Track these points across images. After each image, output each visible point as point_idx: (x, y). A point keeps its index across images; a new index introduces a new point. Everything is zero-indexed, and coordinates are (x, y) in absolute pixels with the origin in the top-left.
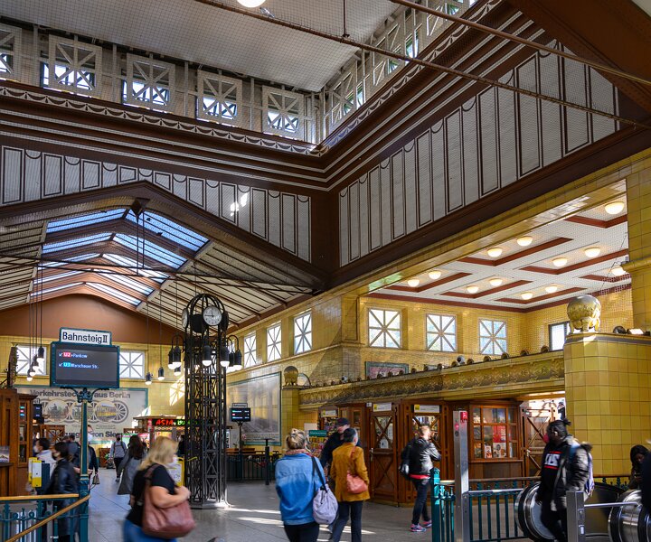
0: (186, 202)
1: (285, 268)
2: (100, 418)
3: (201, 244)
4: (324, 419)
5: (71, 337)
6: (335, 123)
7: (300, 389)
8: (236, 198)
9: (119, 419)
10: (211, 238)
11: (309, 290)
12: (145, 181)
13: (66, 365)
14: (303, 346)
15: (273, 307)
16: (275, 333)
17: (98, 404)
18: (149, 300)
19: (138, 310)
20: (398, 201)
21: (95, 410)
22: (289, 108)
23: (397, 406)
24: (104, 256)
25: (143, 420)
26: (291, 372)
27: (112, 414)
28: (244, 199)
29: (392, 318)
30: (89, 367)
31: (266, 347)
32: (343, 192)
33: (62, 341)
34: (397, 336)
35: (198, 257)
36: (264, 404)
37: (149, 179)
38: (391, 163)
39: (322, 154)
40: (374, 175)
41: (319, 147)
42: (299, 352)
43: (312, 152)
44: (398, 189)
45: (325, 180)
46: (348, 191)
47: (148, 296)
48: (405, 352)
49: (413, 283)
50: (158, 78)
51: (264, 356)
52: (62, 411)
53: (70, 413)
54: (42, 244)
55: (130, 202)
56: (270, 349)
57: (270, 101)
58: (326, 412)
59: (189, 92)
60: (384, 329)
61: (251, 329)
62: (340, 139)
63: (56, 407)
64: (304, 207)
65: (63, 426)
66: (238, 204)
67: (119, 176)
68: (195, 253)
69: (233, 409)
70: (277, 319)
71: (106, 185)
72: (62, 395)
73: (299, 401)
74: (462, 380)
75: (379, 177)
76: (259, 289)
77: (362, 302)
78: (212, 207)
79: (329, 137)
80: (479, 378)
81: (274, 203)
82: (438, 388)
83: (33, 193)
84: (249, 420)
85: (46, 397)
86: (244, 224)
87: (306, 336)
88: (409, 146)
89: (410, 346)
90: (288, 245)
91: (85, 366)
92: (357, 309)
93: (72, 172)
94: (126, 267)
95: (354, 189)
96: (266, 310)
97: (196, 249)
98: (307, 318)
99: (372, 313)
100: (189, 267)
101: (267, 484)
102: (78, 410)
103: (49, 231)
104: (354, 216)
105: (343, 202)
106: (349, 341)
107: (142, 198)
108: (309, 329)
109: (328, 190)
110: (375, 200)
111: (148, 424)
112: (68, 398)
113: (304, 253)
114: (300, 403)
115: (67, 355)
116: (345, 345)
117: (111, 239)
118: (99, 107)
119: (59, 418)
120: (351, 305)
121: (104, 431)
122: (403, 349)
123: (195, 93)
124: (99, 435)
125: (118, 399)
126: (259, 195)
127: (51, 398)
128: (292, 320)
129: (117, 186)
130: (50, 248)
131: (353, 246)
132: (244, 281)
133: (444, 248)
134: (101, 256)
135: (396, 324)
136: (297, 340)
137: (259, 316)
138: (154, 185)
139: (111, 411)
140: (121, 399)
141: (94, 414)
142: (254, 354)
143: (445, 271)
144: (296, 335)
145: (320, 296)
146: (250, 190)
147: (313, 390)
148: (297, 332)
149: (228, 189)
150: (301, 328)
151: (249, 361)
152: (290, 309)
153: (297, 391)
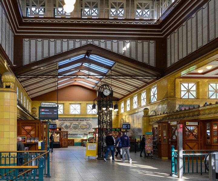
0: (105, 49)
1: (144, 70)
2: (82, 128)
3: (113, 64)
4: (154, 128)
5: (44, 105)
6: (164, 10)
7: (150, 117)
8: (124, 45)
9: (88, 129)
10: (116, 61)
11: (156, 78)
12: (90, 44)
14: (154, 100)
15: (143, 85)
16: (144, 95)
17: (81, 124)
18: (98, 85)
19: (95, 89)
20: (189, 39)
21: (80, 125)
22: (146, 7)
23: (179, 123)
24: (81, 71)
25: (96, 129)
26: (146, 110)
27: (86, 127)
28: (128, 45)
29: (192, 86)
31: (141, 100)
32: (169, 37)
33: (42, 106)
34: (194, 94)
35: (112, 69)
36: (140, 123)
37: (92, 43)
38: (187, 23)
39: (159, 23)
40: (180, 29)
41: (158, 20)
42: (152, 102)
43: (155, 23)
44: (189, 34)
45: (161, 33)
46: (171, 37)
47: (97, 84)
48: (198, 100)
49: (200, 71)
50: (94, 6)
51: (140, 104)
52: (69, 126)
53: (71, 127)
54: (58, 70)
55: (85, 52)
56: (142, 101)
57: (137, 5)
58: (155, 125)
59: (105, 8)
60: (188, 91)
62: (166, 16)
63: (66, 125)
64: (152, 45)
65: (67, 131)
66: (126, 47)
67: (81, 43)
68: (111, 67)
69: (123, 125)
70: (144, 89)
71: (76, 47)
72: (69, 121)
73: (149, 121)
74: (207, 112)
75: (182, 29)
76: (138, 79)
77: (178, 81)
78: (115, 50)
79: (162, 15)
80: (213, 111)
81: (140, 45)
82: (198, 115)
83: (52, 54)
84: (130, 129)
85: (63, 122)
86: (127, 55)
87: (155, 95)
88: (194, 15)
89: (200, 97)
90: (146, 61)
91: (48, 113)
92: (175, 84)
93: (65, 44)
94: (92, 76)
95: (172, 35)
96: (140, 86)
97: (111, 66)
98: (155, 88)
99: (183, 85)
100: (109, 72)
101: (136, 152)
102: (74, 126)
103: (59, 65)
104: (172, 46)
105: (168, 41)
106: (171, 97)
107: (90, 50)
108: (156, 93)
109: (163, 37)
110: (180, 39)
112: (70, 122)
113: (152, 63)
114: (150, 122)
115: (43, 110)
116: (169, 98)
117: (82, 65)
118: (73, 20)
119: (68, 129)
120: (172, 82)
121: (83, 133)
122: (197, 99)
123: (108, 9)
124: (81, 134)
125: (88, 122)
126: (134, 43)
127: (65, 122)
128: (150, 90)
129: (80, 47)
130: (60, 71)
131: (172, 59)
132: (132, 77)
133: (207, 57)
134: (79, 71)
135: (194, 88)
136: (152, 97)
137: (138, 88)
138: (93, 45)
139: (85, 126)
140: (89, 122)
141: (79, 127)
142: (137, 103)
143: (213, 66)
144: (151, 95)
145: (160, 80)
146: (130, 42)
147: (154, 117)
148: (152, 94)
149: (121, 42)
150: (153, 92)
151: (135, 106)
152: (149, 85)
153: (148, 117)
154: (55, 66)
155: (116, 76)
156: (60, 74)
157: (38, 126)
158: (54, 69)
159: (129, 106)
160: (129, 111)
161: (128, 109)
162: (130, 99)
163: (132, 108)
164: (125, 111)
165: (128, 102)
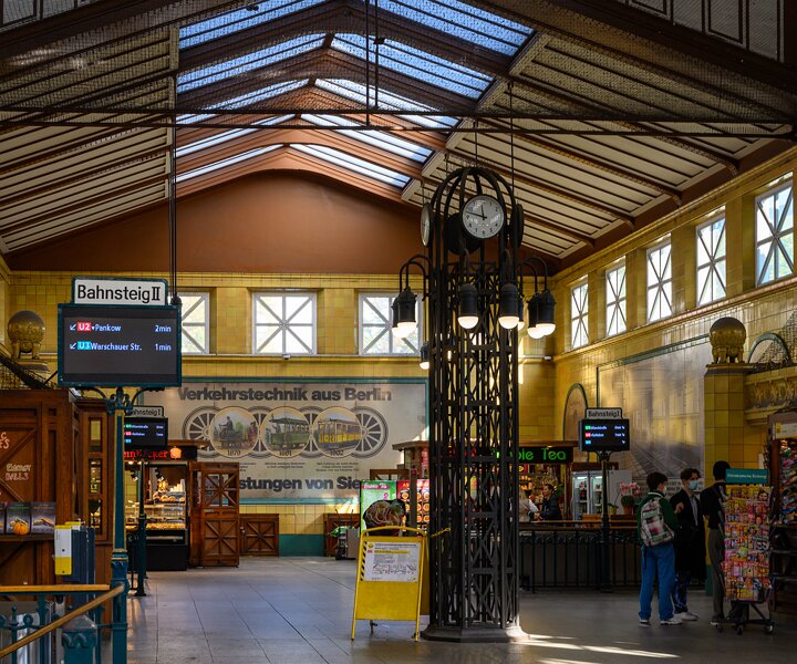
1: (715, 80)
2: (326, 447)
3: (520, 40)
4: (778, 442)
5: (94, 294)
7: (750, 372)
9: (367, 448)
10: (539, 25)
13: (84, 346)
14: (775, 266)
15: (707, 173)
16: (711, 239)
17: (321, 416)
18: (426, 173)
19: (406, 197)
21: (313, 428)
24: (319, 82)
25: (413, 449)
26: (727, 333)
27: (351, 438)
30: (124, 347)
31: (695, 269)
33: (77, 301)
35: (516, 70)
36: (689, 410)
42: (765, 280)
47: (422, 164)
51: (689, 292)
52: (244, 433)
53: (261, 437)
54: (174, 74)
56: (702, 275)
58: (783, 427)
61: (661, 230)
63: (230, 425)
65: (236, 465)
68: (509, 61)
69: (586, 422)
70: (715, 202)
72: (244, 396)
73: (748, 400)
76: (675, 137)
84: (627, 447)
85: (209, 402)
87: (783, 240)
90: (725, 23)
91: (117, 347)
94: (393, 113)
96: (690, 183)
97: (510, 51)
98: (785, 195)
100: (499, 93)
102: (278, 429)
103: (183, 44)
108: (789, 223)
111: (422, 459)
112: (256, 403)
113: (765, 38)
114: (749, 406)
115: (84, 327)
117: (327, 46)
119: (238, 448)
121: (333, 477)
124: (324, 485)
125: (364, 403)
127: (220, 403)
128: (750, 205)
134: (311, 85)
136: (764, 250)
137: (677, 195)
139: (350, 431)
140: (372, 403)
141: (311, 438)
142: (668, 288)
144: (759, 239)
147: (775, 372)
148: (763, 231)
150: (772, 221)
151: (659, 307)
152: (745, 175)
153: (740, 376)
154: (161, 48)
155: (537, 117)
156: (190, 102)
157: (53, 432)
158: (149, 67)
159: (623, 305)
160: (622, 340)
161: (616, 324)
162: (627, 261)
163: (640, 321)
164: (596, 334)
165: (617, 280)
